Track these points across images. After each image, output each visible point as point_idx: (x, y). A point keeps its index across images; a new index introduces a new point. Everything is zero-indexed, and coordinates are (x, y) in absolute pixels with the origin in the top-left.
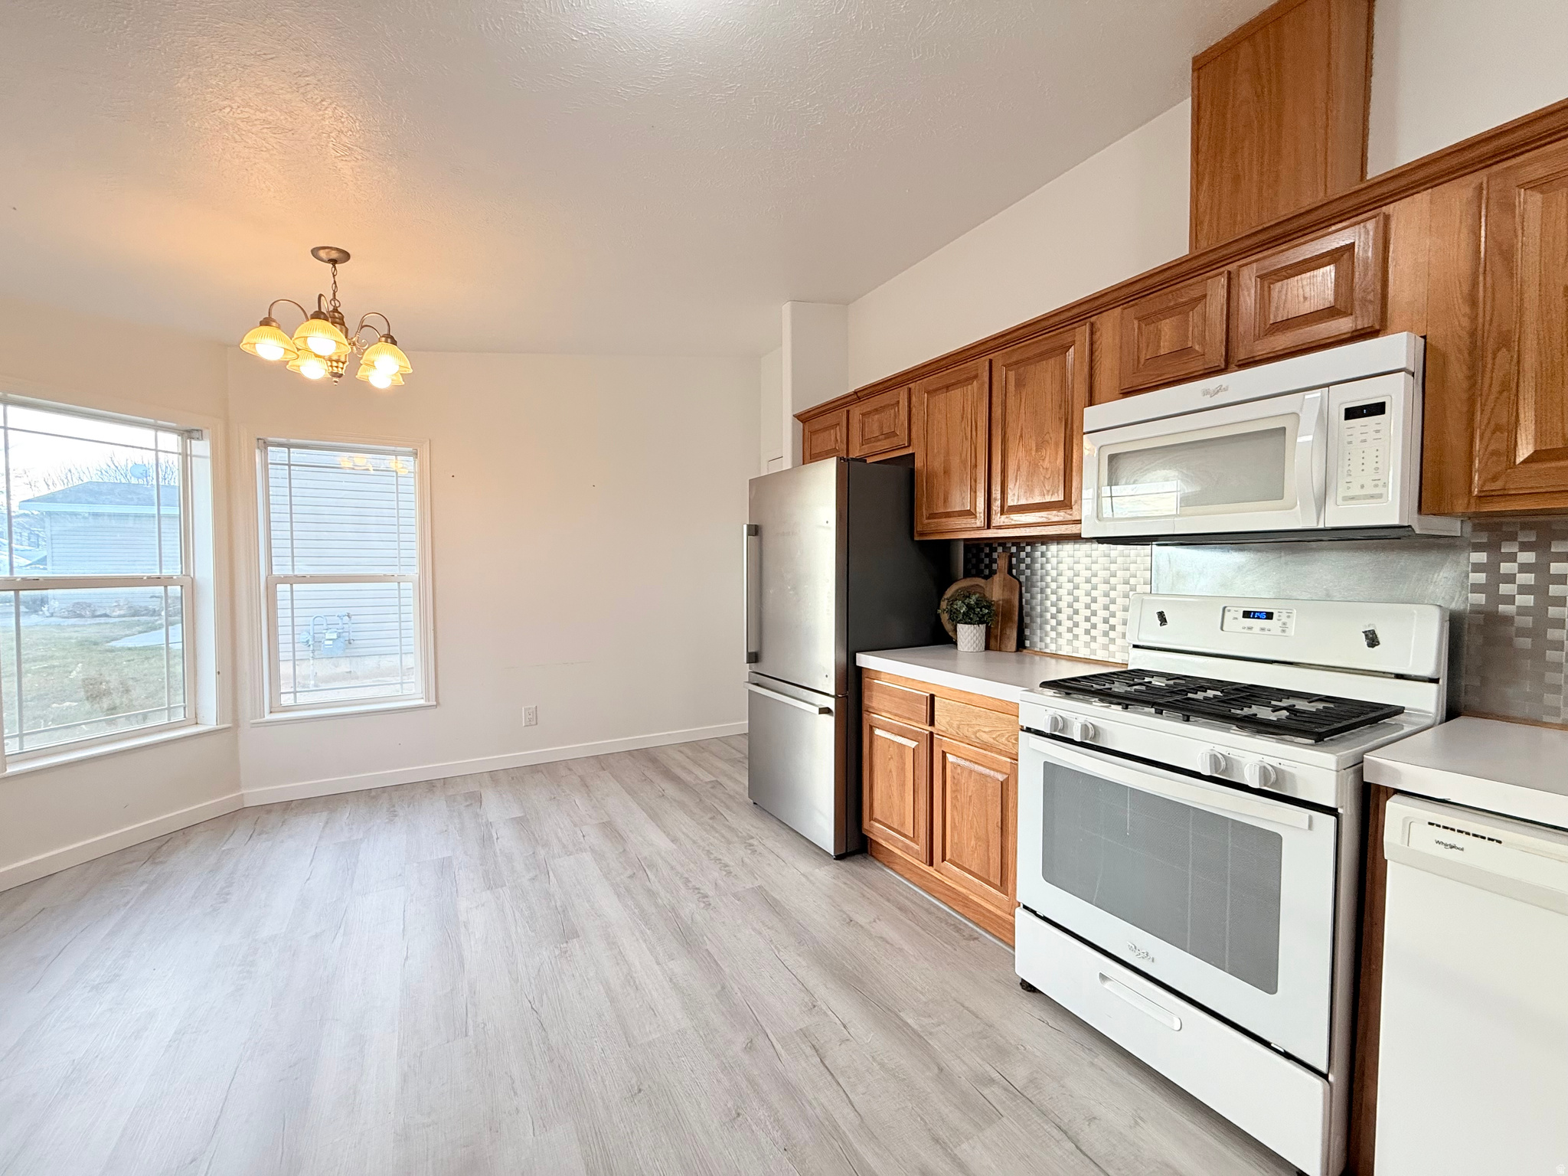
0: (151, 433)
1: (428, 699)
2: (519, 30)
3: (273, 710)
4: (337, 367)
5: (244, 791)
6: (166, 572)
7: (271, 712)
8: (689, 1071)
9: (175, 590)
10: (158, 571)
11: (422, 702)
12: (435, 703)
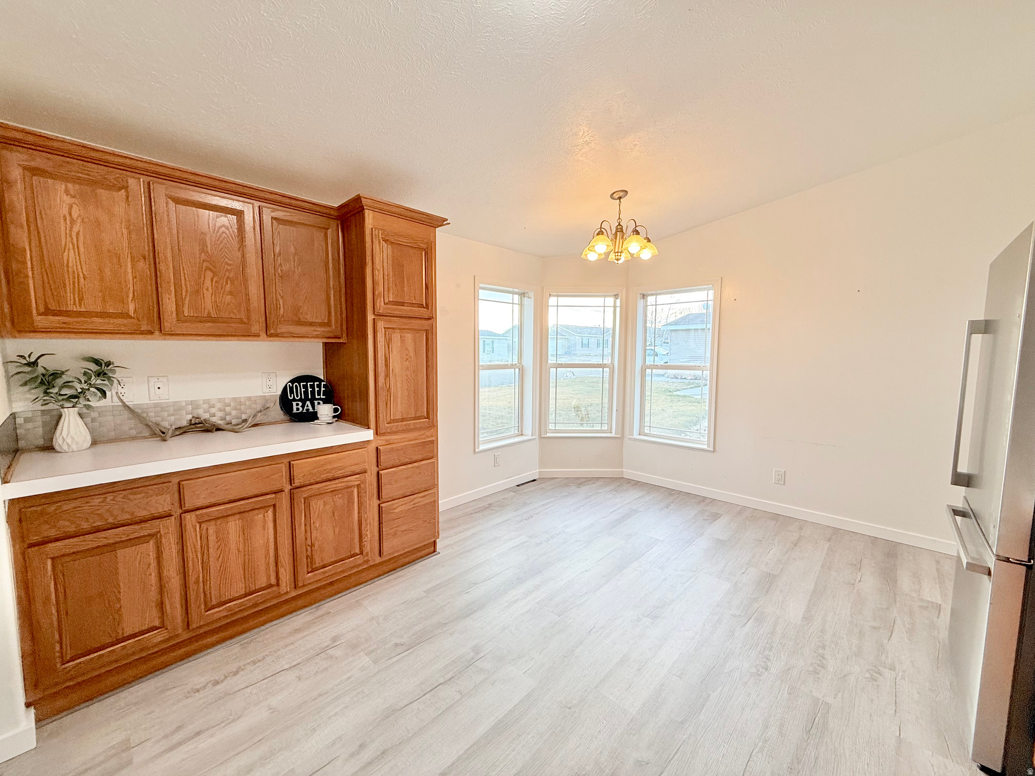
0: (602, 299)
1: (709, 446)
2: (560, 48)
3: (641, 433)
4: (618, 256)
5: (624, 470)
6: (605, 362)
7: (640, 434)
8: (599, 730)
9: (606, 370)
10: (602, 361)
11: (705, 447)
12: (712, 450)
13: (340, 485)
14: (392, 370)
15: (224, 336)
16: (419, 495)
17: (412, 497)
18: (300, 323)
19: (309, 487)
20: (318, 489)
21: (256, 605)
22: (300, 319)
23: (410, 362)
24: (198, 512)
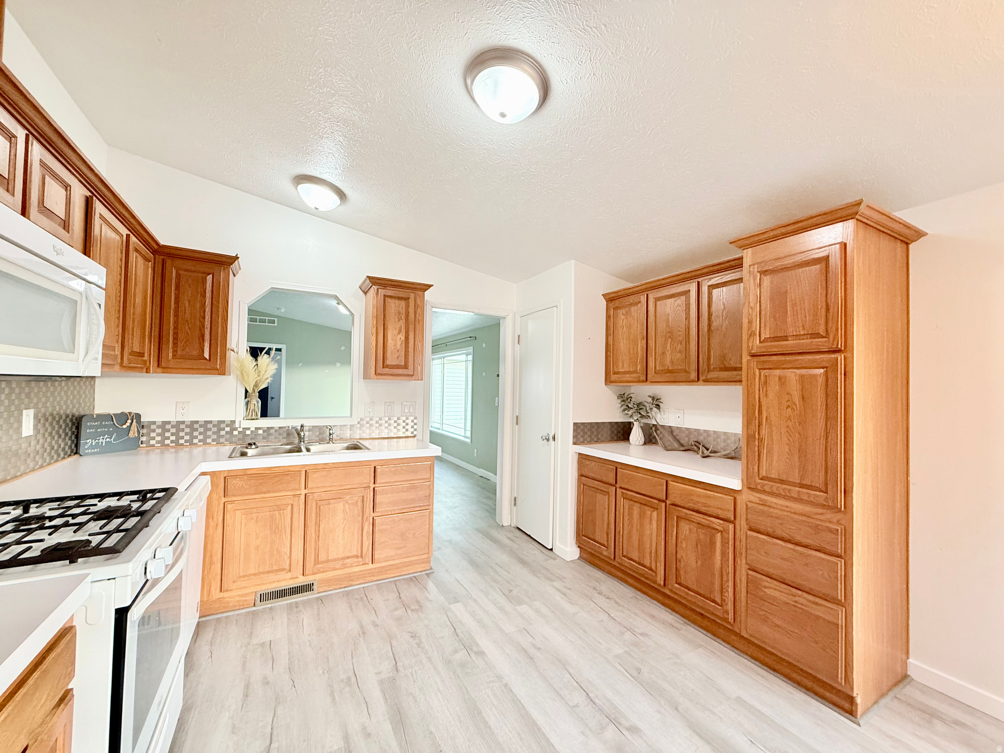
13: (703, 520)
14: (766, 417)
15: (675, 382)
16: (805, 595)
17: (794, 590)
18: (726, 369)
19: (680, 509)
20: (687, 514)
21: (643, 576)
22: (725, 366)
23: (793, 409)
24: (624, 491)
